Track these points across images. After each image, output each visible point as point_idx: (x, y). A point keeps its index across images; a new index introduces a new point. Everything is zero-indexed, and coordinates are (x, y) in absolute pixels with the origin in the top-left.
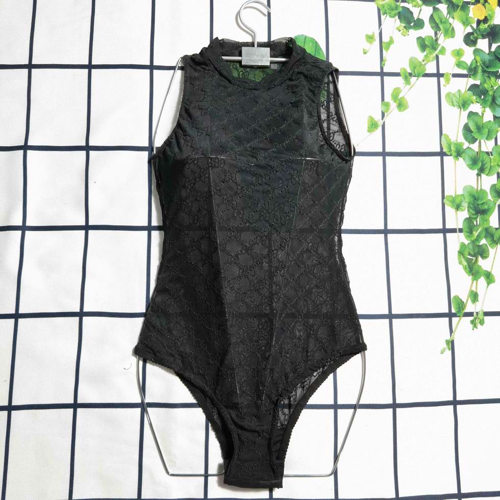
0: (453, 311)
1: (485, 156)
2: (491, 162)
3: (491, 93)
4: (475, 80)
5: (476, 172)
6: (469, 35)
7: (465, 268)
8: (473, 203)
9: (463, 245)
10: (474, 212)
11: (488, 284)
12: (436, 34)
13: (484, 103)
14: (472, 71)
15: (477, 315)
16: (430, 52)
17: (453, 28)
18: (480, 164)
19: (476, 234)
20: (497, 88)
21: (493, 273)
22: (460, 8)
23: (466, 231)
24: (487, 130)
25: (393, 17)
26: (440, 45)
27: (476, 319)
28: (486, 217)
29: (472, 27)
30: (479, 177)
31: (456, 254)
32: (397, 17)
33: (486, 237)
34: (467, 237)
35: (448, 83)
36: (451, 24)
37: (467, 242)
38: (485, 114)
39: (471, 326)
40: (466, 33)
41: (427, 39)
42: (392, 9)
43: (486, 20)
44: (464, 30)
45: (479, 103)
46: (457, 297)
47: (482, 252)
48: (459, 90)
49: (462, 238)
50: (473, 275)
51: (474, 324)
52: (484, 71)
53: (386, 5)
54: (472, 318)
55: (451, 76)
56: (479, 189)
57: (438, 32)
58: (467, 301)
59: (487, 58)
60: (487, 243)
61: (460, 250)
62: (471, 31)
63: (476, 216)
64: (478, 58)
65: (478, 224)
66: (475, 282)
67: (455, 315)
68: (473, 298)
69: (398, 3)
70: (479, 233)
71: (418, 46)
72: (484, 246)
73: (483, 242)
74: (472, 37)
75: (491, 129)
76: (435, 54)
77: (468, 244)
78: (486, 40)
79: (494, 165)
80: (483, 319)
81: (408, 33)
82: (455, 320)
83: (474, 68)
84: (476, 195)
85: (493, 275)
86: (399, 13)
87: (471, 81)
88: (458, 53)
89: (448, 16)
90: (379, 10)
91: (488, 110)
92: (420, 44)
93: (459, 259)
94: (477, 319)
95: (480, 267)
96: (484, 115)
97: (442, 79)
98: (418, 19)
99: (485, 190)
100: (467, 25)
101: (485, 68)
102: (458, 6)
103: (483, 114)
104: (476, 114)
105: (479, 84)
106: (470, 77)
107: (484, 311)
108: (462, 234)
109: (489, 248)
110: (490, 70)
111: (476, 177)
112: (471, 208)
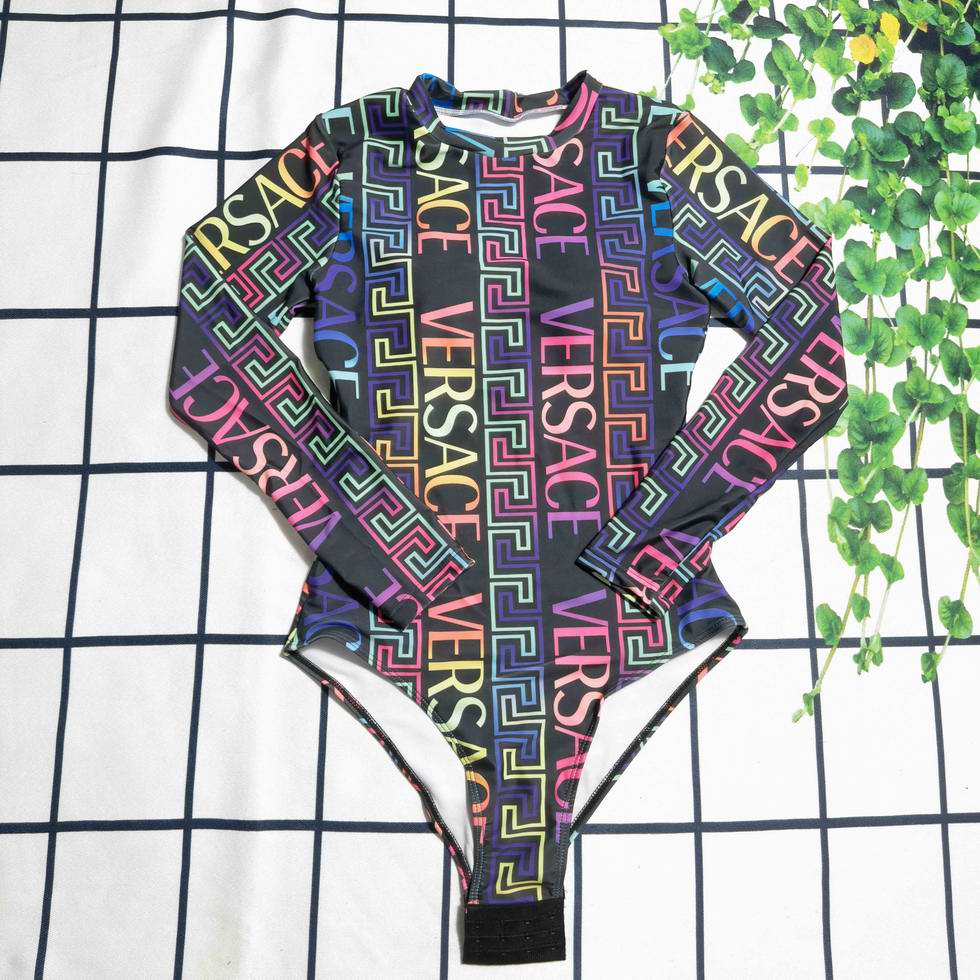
0: (819, 635)
1: (882, 327)
2: (893, 338)
3: (890, 203)
4: (857, 178)
5: (864, 358)
6: (843, 92)
7: (842, 550)
8: (858, 419)
9: (838, 503)
10: (860, 438)
11: (890, 581)
12: (778, 91)
13: (876, 224)
14: (851, 162)
15: (868, 645)
16: (766, 125)
17: (812, 80)
18: (871, 344)
19: (864, 481)
20: (903, 194)
21: (899, 559)
22: (825, 41)
23: (844, 476)
24: (885, 276)
25: (694, 58)
26: (785, 111)
27: (865, 651)
28: (885, 447)
29: (849, 78)
30: (871, 369)
31: (826, 519)
32: (701, 58)
33: (885, 488)
34: (848, 488)
35: (804, 186)
36: (807, 72)
37: (846, 497)
38: (879, 244)
39: (856, 666)
40: (837, 88)
41: (761, 99)
42: (693, 44)
43: (876, 65)
44: (834, 84)
45: (866, 223)
46: (825, 608)
47: (877, 518)
48: (826, 199)
49: (837, 489)
50: (857, 563)
51: (861, 663)
52: (875, 162)
53: (680, 35)
54: (856, 651)
55: (809, 172)
56: (871, 391)
57: (782, 87)
58: (846, 616)
59: (880, 136)
60: (886, 499)
61: (833, 512)
62: (847, 85)
63: (864, 446)
64: (863, 138)
65: (869, 461)
66: (862, 577)
67: (822, 644)
68: (858, 611)
69: (704, 32)
70: (872, 479)
71: (743, 112)
72: (881, 506)
73: (880, 496)
74: (848, 97)
75: (893, 274)
76: (776, 129)
77: (850, 501)
78: (878, 103)
79: (901, 346)
80: (880, 652)
81: (722, 88)
82: (822, 653)
83: (855, 155)
84: (865, 405)
85: (899, 564)
86: (706, 50)
87: (850, 181)
88: (823, 127)
89: (802, 56)
90: (666, 44)
91: (885, 236)
92: (747, 109)
93: (831, 531)
94: (866, 653)
95: (872, 547)
96: (878, 246)
97: (791, 178)
98: (743, 61)
99: (882, 394)
100: (839, 74)
101: (877, 156)
102: (821, 39)
103: (875, 245)
104: (862, 244)
105: (866, 186)
106: (847, 173)
107: (883, 636)
108: (837, 481)
109: (893, 509)
110: (886, 159)
111: (864, 369)
112: (856, 430)
